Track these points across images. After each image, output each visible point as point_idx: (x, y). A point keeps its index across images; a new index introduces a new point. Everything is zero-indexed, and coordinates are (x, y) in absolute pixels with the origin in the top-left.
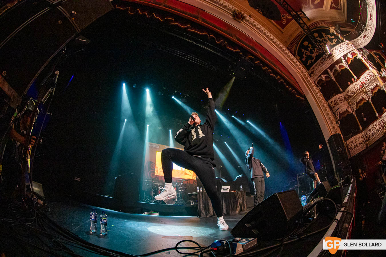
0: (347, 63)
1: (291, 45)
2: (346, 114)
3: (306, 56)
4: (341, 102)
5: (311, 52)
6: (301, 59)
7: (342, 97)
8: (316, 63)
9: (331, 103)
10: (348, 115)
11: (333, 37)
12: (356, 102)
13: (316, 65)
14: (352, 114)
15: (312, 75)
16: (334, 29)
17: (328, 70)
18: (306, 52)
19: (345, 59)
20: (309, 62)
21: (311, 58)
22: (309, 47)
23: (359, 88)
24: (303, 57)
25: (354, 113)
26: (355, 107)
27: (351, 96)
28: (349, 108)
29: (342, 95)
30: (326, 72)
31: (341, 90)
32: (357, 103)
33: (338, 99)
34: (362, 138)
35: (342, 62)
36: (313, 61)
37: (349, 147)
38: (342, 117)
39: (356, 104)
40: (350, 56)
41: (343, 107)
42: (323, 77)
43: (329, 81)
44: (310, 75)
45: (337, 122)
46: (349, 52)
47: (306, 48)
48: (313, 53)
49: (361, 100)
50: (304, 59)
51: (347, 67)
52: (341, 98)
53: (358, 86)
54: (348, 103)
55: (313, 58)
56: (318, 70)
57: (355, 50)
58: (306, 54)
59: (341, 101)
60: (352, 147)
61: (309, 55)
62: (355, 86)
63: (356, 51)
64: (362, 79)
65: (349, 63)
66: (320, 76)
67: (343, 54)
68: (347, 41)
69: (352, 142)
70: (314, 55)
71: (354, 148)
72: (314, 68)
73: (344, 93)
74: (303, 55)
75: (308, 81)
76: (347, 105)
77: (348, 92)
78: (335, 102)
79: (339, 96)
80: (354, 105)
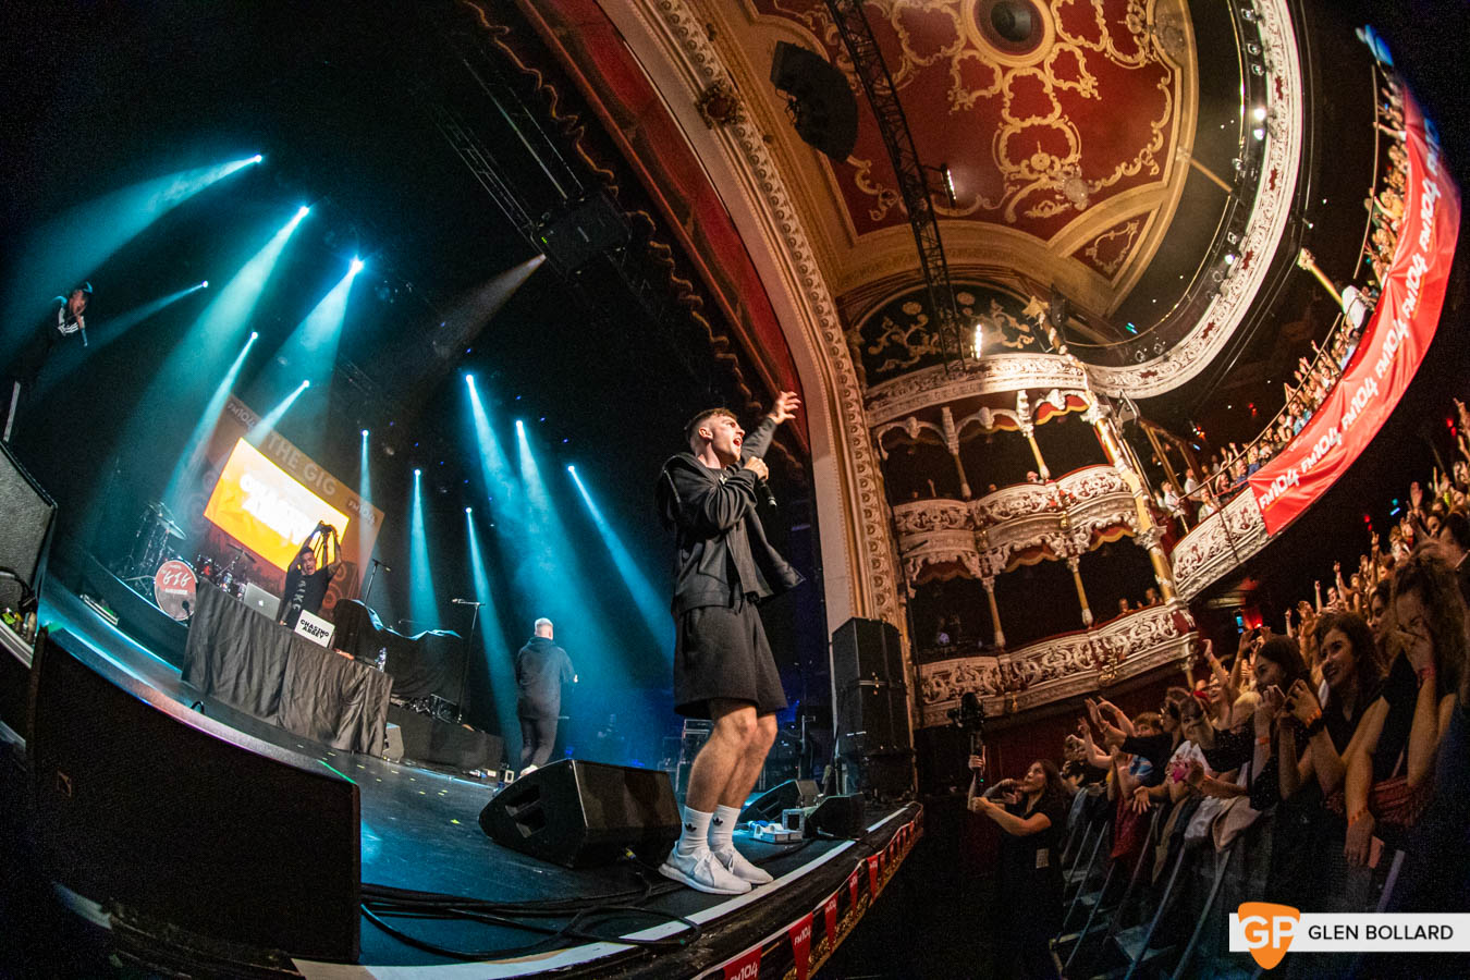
0: (1034, 418)
1: (857, 293)
2: (953, 574)
3: (887, 344)
4: (948, 528)
5: (915, 339)
6: (864, 348)
7: (958, 511)
8: (911, 375)
9: (906, 515)
10: (958, 577)
11: (1025, 328)
12: (1012, 549)
13: (909, 380)
14: (980, 581)
15: (875, 404)
16: (1045, 311)
17: (946, 411)
18: (896, 333)
19: (1031, 401)
20: (889, 365)
21: (906, 356)
22: (917, 322)
23: (1043, 506)
24: (876, 345)
25: (989, 584)
26: (998, 563)
27: (996, 522)
28: (975, 560)
29: (963, 507)
30: (932, 414)
31: (967, 490)
32: (1014, 554)
33: (938, 513)
34: (994, 673)
35: (1014, 408)
36: (905, 365)
37: (927, 691)
38: (929, 578)
39: (1007, 553)
40: (1056, 399)
41: (946, 545)
42: (915, 427)
43: (932, 447)
44: (867, 404)
45: (901, 588)
46: (1060, 389)
47: (906, 321)
48: (921, 344)
49: (1035, 549)
50: (874, 351)
51: (1028, 429)
52: (952, 513)
53: (1044, 502)
54: (977, 542)
55: (912, 359)
56: (903, 398)
57: (1089, 392)
58: (894, 337)
59: (946, 524)
60: (938, 693)
61: (903, 346)
62: (1033, 495)
64: (1072, 483)
65: (1040, 422)
66: (904, 418)
67: (1032, 384)
68: (1070, 357)
69: (946, 675)
70: (918, 351)
71: (949, 699)
72: (893, 386)
73: (974, 505)
74: (880, 337)
75: (848, 417)
76: (970, 547)
77: (991, 507)
78: (920, 518)
79: (948, 504)
80: (999, 555)
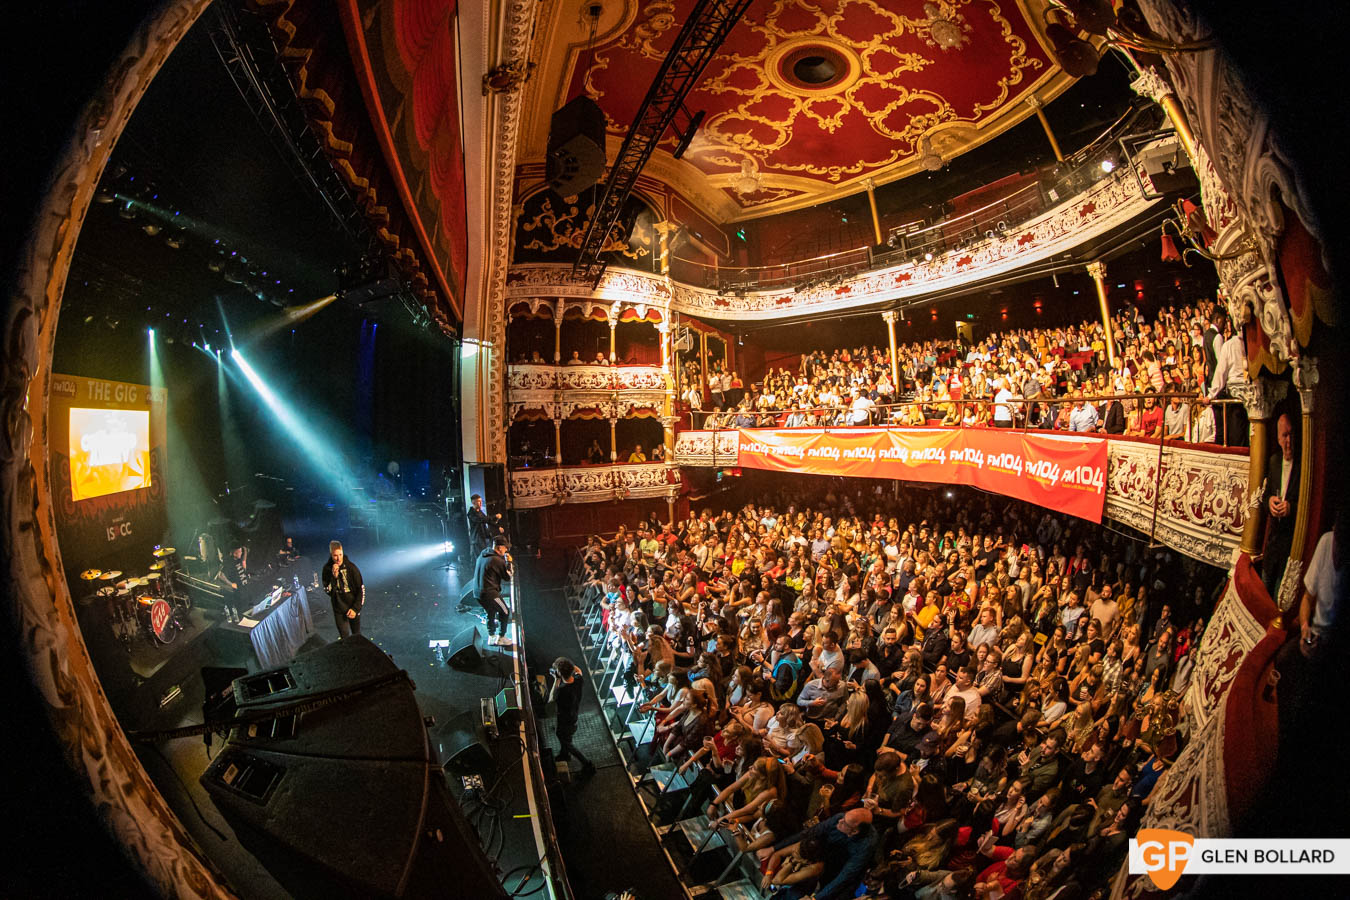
0: (621, 315)
1: (536, 169)
2: (537, 417)
3: (540, 225)
4: (540, 388)
5: (561, 229)
6: (522, 220)
7: (548, 375)
8: (547, 265)
9: (515, 374)
10: (540, 419)
11: (647, 241)
12: (576, 406)
13: (544, 270)
14: (552, 421)
15: (514, 283)
16: (669, 233)
18: (549, 217)
19: (622, 307)
20: (534, 245)
21: (549, 241)
22: (569, 213)
23: (603, 385)
24: (532, 222)
25: (557, 423)
26: (566, 412)
27: (572, 388)
28: (552, 408)
29: (552, 372)
30: (551, 300)
31: (558, 358)
32: (577, 410)
33: (536, 378)
35: (609, 307)
36: (546, 249)
38: (523, 417)
39: (573, 408)
40: (641, 311)
41: (535, 399)
42: (536, 305)
43: (544, 323)
44: (510, 278)
46: (647, 305)
47: (560, 208)
48: (564, 235)
49: (591, 410)
50: (528, 227)
51: (613, 324)
52: (544, 377)
53: (604, 382)
54: (556, 396)
55: (552, 245)
56: (535, 285)
57: (667, 310)
58: (547, 221)
59: (539, 385)
61: (550, 230)
62: (598, 374)
63: (666, 315)
64: (626, 374)
65: (623, 320)
66: (531, 298)
67: (628, 298)
68: (666, 279)
70: (560, 240)
72: (531, 270)
73: (559, 369)
74: (536, 216)
76: (551, 399)
77: (570, 375)
78: (524, 378)
80: (567, 407)
